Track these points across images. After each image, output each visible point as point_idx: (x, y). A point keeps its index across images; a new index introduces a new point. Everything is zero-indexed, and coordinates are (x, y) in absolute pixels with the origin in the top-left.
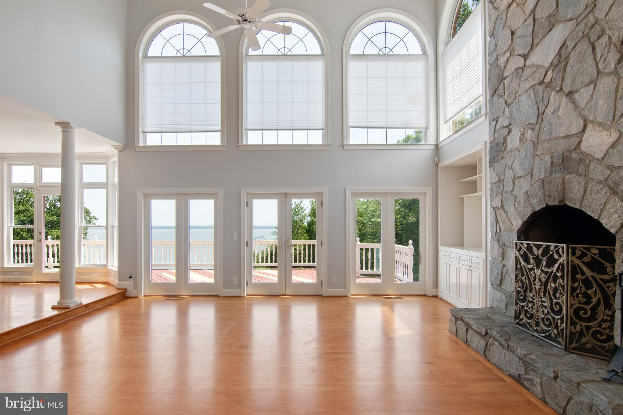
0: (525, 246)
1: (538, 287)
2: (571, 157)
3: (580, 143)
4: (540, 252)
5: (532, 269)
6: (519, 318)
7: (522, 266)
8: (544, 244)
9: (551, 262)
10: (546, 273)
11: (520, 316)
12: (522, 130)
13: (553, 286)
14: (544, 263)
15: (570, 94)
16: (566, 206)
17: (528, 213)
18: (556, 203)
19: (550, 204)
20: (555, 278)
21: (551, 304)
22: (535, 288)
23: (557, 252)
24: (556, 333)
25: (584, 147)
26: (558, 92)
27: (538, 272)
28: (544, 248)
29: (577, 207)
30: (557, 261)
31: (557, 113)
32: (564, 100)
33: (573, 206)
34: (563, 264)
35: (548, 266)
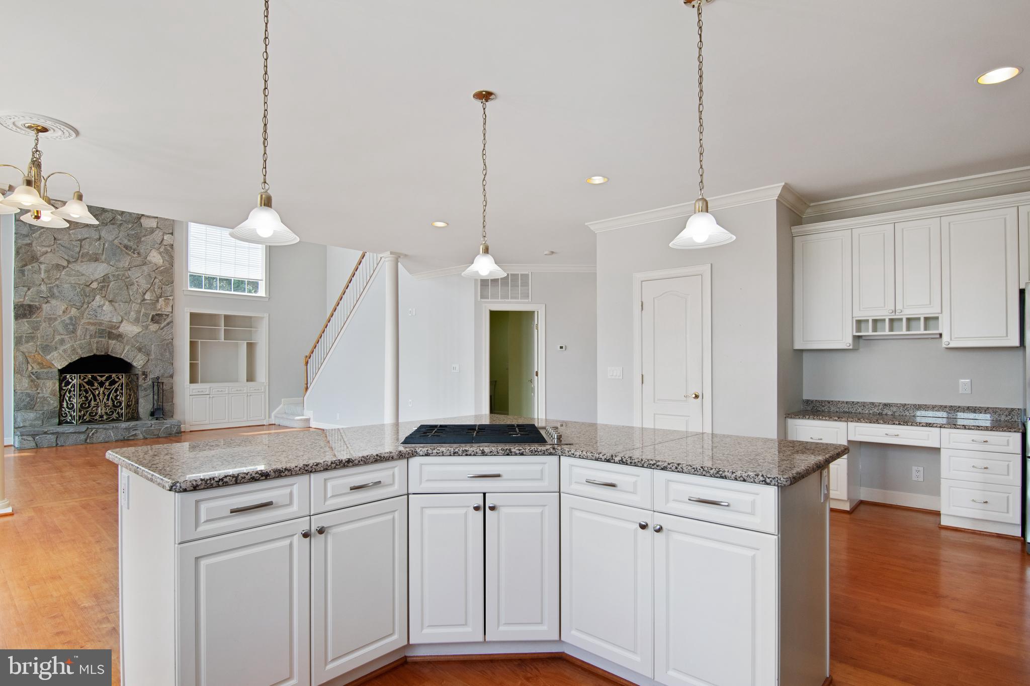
0: (90, 376)
1: (101, 397)
2: (112, 332)
3: (119, 327)
4: (104, 378)
5: (97, 389)
6: (83, 418)
7: (86, 389)
8: (107, 375)
9: (113, 383)
10: (109, 389)
11: (83, 417)
12: (67, 306)
13: (115, 394)
14: (107, 384)
15: (110, 301)
16: (108, 355)
17: (75, 358)
18: (103, 354)
19: (98, 354)
20: (116, 390)
21: (113, 403)
22: (100, 399)
23: (118, 378)
24: (118, 416)
25: (121, 330)
26: (103, 297)
27: (102, 390)
28: (107, 377)
29: (118, 357)
30: (117, 382)
31: (102, 307)
32: (107, 303)
33: (116, 356)
34: (122, 383)
35: (110, 385)
